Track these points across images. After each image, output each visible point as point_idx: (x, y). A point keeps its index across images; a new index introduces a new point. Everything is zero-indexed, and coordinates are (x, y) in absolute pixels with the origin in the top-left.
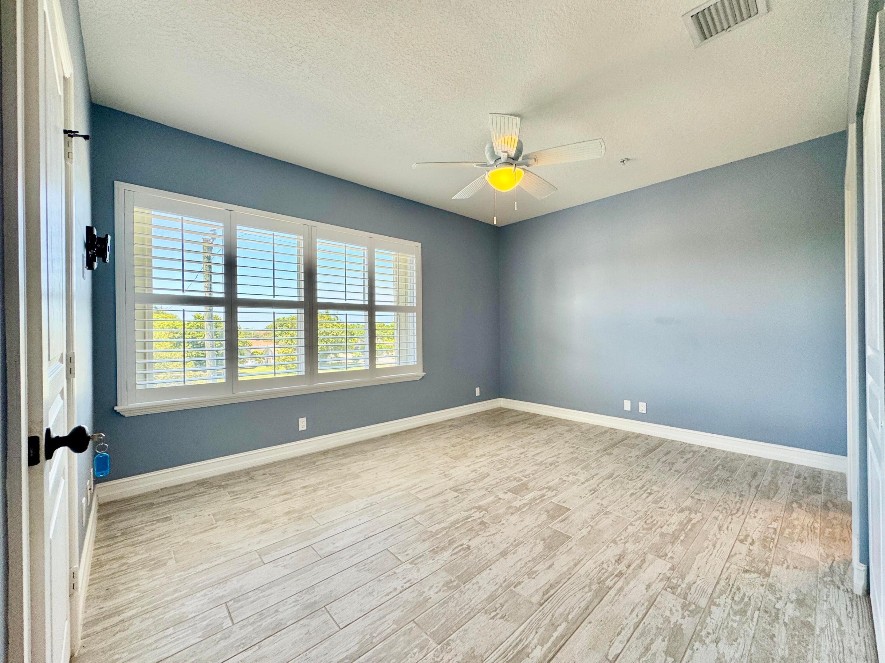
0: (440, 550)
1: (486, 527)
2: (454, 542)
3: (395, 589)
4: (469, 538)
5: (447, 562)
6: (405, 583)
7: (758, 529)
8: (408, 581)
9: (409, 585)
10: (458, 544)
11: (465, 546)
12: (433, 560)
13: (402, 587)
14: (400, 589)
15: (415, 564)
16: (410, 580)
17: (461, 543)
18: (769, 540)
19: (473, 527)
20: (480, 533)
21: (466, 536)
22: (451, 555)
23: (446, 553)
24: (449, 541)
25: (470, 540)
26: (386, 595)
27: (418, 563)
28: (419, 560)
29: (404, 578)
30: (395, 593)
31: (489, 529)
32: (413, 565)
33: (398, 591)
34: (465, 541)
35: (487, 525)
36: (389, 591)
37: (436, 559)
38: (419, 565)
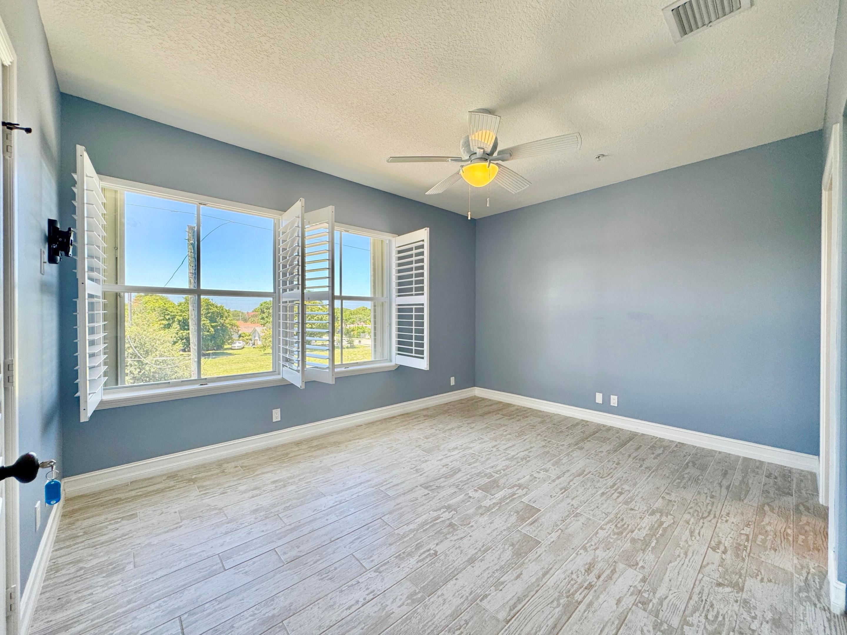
0: (407, 556)
1: (454, 529)
2: (421, 546)
3: (357, 602)
4: (436, 541)
5: (413, 570)
6: (368, 595)
7: (730, 536)
8: (371, 592)
9: (372, 597)
10: (425, 549)
11: (432, 552)
12: (399, 567)
13: (365, 599)
14: (362, 601)
15: (380, 572)
16: (374, 591)
17: (428, 548)
18: (742, 547)
19: (441, 529)
20: (448, 536)
21: (434, 540)
22: (417, 562)
23: (412, 560)
24: (417, 545)
25: (437, 544)
26: (346, 609)
27: (383, 571)
28: (384, 568)
29: (368, 589)
30: (357, 607)
31: (458, 532)
32: (378, 573)
33: (360, 604)
34: (432, 546)
35: (456, 527)
36: (351, 604)
37: (401, 567)
38: (384, 574)
